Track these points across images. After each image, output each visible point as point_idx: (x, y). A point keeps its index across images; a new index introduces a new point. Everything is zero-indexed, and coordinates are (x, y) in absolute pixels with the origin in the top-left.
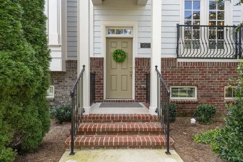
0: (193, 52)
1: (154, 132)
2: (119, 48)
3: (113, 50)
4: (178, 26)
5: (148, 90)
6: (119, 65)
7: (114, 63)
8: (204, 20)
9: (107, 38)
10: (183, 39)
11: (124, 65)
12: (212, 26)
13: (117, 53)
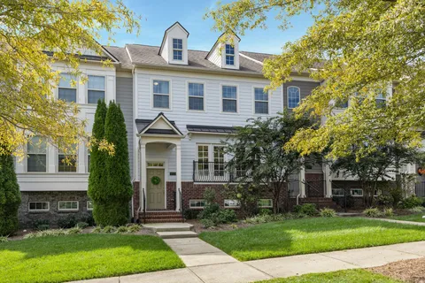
0: (204, 178)
1: (179, 217)
2: (155, 175)
3: (151, 177)
4: (194, 162)
5: (175, 201)
6: (155, 186)
7: (152, 184)
8: (211, 158)
9: (147, 169)
10: (197, 170)
11: (159, 186)
12: (216, 161)
13: (154, 178)
